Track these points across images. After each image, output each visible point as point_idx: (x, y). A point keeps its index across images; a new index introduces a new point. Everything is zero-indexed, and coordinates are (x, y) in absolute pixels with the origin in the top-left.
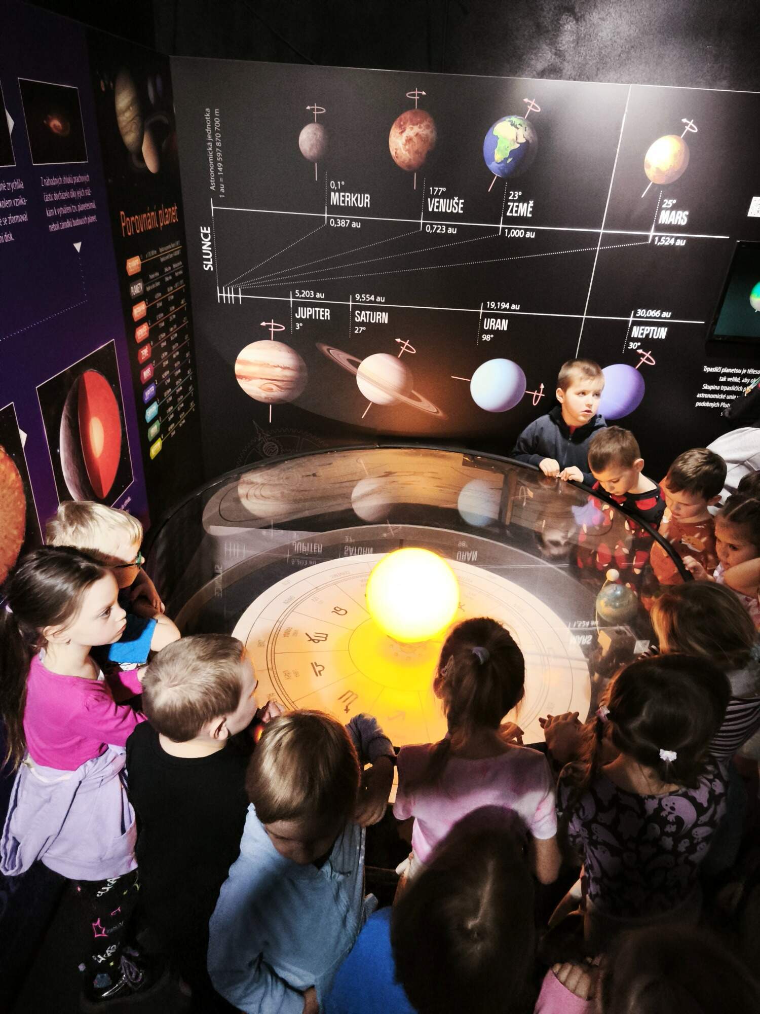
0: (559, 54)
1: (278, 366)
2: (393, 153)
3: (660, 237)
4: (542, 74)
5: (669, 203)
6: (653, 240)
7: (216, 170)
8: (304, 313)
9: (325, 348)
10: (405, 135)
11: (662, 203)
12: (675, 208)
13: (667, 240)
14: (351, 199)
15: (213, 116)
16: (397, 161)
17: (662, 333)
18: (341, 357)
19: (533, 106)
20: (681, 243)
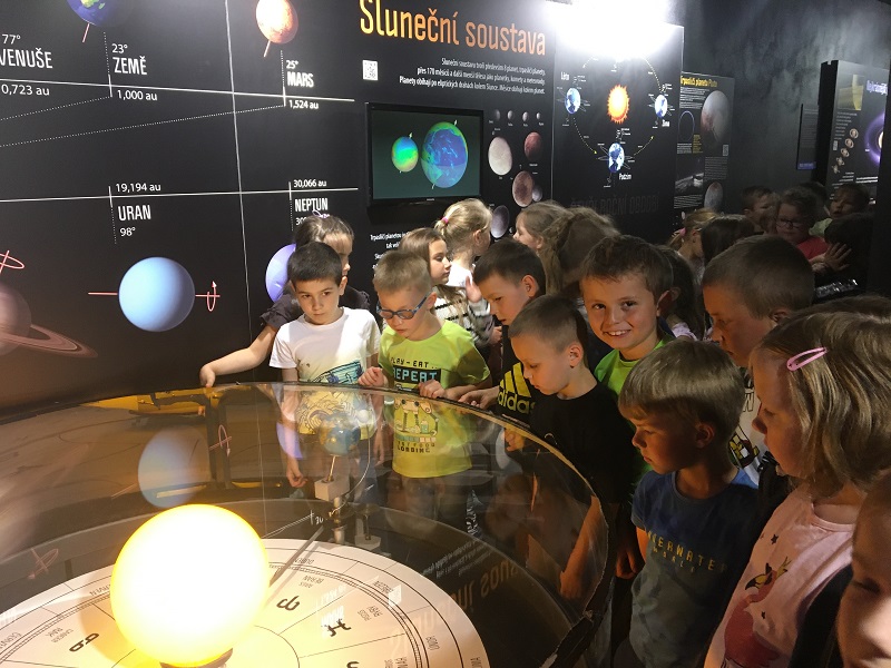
3: (294, 100)
5: (292, 64)
6: (288, 103)
11: (286, 64)
12: (298, 70)
13: (302, 104)
17: (324, 204)
20: (314, 106)
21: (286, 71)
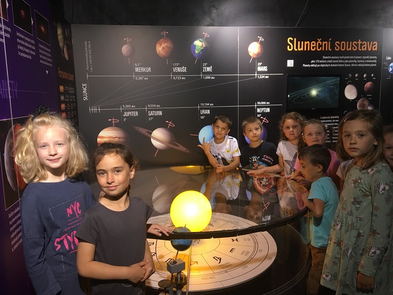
0: (212, 19)
1: (117, 137)
3: (259, 76)
4: (208, 25)
7: (89, 62)
8: (127, 114)
9: (137, 128)
10: (162, 46)
13: (262, 77)
14: (143, 70)
15: (88, 44)
16: (160, 55)
17: (268, 110)
18: (143, 131)
19: (206, 35)
21: (257, 67)
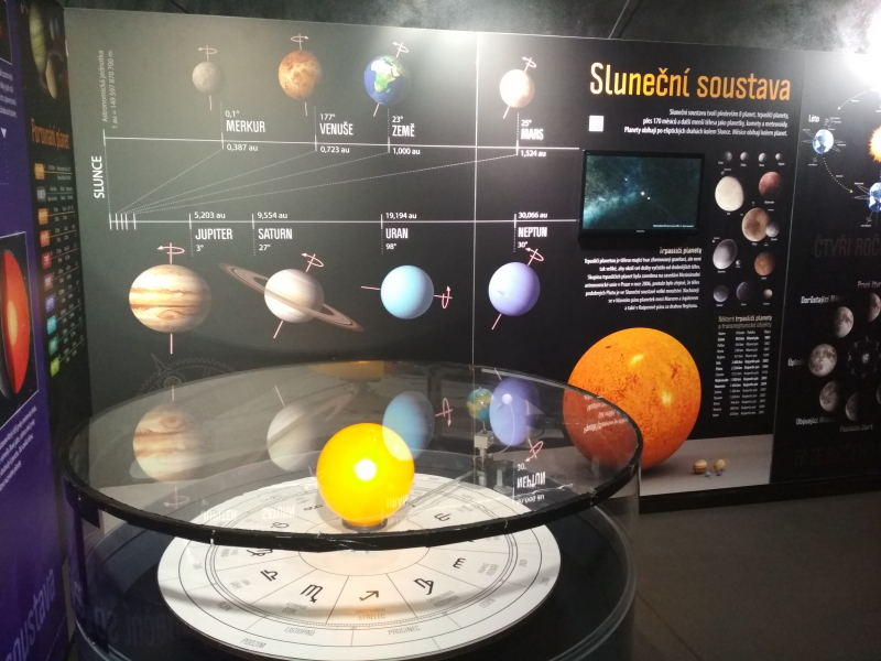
0: (416, 11)
1: (179, 291)
2: (283, 86)
3: (525, 150)
4: (405, 25)
5: (526, 122)
6: (520, 153)
7: (109, 104)
8: (204, 235)
9: (229, 268)
10: (292, 71)
11: (521, 123)
12: (532, 126)
13: (531, 153)
14: (246, 126)
15: (106, 57)
16: (288, 93)
17: (543, 232)
18: (246, 276)
19: (401, 48)
20: (543, 154)
21: (521, 128)
